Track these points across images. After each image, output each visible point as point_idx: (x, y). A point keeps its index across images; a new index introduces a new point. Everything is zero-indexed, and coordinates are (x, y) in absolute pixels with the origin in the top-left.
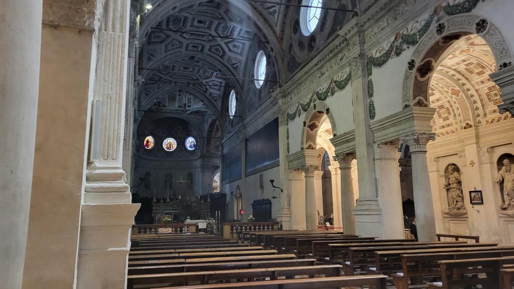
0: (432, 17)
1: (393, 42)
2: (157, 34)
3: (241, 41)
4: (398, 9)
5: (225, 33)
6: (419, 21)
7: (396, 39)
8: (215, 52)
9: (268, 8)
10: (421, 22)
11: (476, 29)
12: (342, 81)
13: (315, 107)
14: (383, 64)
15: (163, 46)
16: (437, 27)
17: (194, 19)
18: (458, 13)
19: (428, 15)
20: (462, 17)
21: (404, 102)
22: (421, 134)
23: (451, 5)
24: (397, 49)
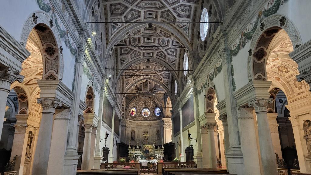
0: (257, 20)
1: (241, 39)
2: (125, 49)
3: (174, 48)
4: (242, 17)
5: (164, 44)
6: (252, 23)
7: (242, 36)
8: (160, 56)
9: (182, 27)
10: (253, 23)
11: (280, 24)
12: (219, 67)
13: (209, 85)
14: (237, 54)
15: (129, 56)
16: (261, 26)
17: (144, 38)
18: (270, 15)
19: (255, 18)
20: (272, 17)
21: (249, 78)
22: (261, 99)
23: (266, 10)
24: (243, 43)
